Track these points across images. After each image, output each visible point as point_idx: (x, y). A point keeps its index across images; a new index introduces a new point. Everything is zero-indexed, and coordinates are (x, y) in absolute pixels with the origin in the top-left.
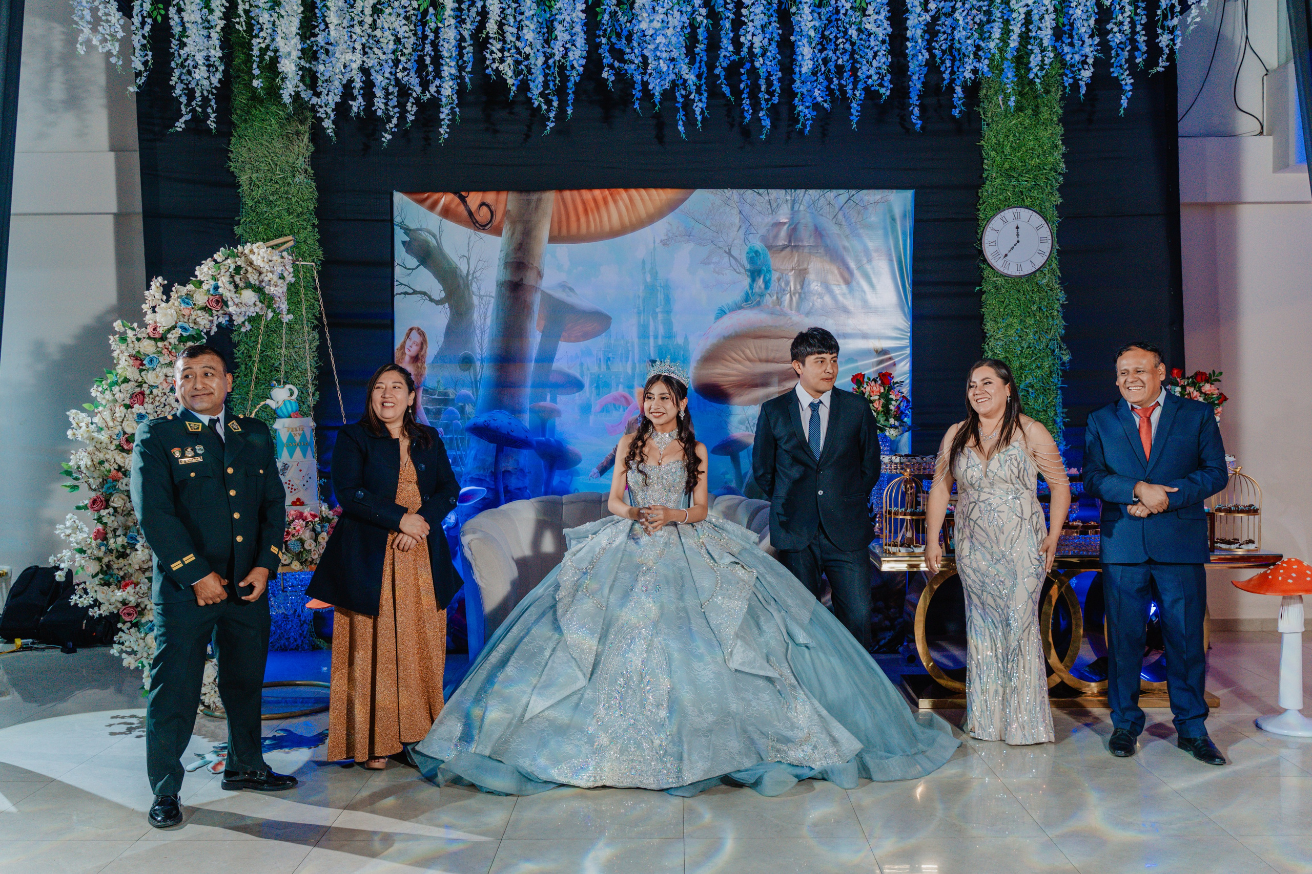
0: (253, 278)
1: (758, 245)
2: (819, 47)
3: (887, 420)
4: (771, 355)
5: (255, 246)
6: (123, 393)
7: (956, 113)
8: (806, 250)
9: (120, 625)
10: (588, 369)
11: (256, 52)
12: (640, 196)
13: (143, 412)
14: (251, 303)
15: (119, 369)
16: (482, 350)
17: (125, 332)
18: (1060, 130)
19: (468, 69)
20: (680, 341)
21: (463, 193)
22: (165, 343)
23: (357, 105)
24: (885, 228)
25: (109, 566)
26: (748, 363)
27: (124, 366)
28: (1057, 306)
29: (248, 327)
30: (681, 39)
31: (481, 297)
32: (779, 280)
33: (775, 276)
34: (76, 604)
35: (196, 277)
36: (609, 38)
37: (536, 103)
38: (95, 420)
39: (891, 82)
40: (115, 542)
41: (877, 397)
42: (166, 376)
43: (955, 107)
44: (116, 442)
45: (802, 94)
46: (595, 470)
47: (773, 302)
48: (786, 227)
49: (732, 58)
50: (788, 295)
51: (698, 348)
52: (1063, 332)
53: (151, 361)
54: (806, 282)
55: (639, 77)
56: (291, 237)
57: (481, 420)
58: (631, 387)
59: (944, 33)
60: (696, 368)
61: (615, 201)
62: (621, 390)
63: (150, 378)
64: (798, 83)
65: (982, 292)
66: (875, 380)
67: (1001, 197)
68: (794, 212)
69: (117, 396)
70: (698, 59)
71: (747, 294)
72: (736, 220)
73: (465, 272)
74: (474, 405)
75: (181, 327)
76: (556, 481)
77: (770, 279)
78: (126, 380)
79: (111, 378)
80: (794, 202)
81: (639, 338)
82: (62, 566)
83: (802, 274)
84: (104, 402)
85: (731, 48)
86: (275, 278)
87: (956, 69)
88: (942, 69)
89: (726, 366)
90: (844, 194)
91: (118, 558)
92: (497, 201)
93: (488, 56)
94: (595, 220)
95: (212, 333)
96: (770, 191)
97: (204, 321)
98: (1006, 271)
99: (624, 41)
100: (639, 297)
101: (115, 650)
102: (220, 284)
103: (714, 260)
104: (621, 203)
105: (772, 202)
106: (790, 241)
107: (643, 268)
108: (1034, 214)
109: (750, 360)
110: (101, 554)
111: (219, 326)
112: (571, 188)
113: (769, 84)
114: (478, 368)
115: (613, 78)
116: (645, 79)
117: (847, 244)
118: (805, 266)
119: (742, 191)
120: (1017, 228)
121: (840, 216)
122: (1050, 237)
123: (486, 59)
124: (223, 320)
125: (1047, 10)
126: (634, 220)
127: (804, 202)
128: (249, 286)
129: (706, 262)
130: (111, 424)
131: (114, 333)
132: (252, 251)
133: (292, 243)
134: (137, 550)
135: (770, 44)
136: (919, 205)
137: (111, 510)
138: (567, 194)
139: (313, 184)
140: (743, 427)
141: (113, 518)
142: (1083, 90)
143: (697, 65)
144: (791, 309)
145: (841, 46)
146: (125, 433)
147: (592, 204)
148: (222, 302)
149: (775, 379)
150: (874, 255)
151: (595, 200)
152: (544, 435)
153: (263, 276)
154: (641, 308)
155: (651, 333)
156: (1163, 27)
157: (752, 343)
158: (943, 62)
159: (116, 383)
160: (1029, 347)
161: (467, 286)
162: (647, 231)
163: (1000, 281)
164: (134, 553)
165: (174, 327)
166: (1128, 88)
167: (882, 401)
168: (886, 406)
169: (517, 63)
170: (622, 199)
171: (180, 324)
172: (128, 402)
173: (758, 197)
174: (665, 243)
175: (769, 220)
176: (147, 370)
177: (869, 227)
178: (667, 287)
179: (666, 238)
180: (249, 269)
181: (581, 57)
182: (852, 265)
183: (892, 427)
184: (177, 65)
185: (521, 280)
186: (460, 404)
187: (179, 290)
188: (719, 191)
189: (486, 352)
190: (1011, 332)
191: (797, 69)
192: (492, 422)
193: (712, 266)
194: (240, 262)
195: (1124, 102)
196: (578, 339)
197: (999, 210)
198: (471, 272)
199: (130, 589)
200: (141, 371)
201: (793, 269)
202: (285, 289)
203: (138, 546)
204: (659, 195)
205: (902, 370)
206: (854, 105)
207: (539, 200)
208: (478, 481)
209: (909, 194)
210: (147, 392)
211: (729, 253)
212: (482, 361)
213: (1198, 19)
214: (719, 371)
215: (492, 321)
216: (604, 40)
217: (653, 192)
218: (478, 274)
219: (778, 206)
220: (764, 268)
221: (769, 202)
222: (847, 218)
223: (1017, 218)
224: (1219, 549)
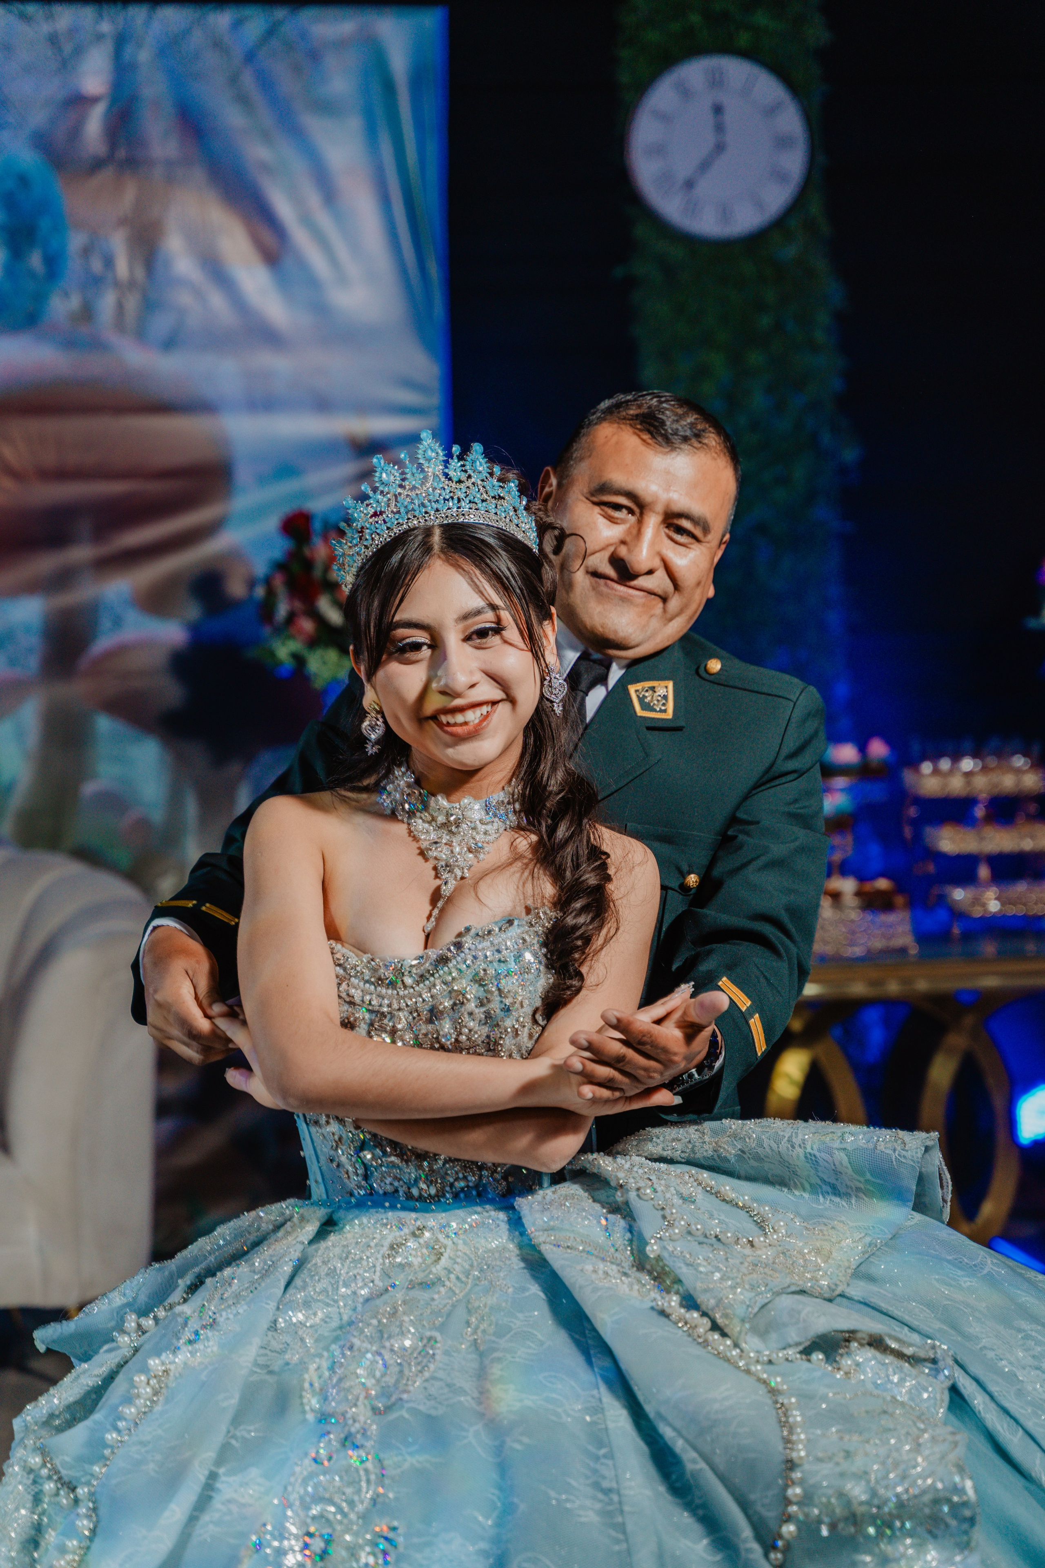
1: (27, 158)
4: (72, 459)
8: (158, 173)
24: (368, 113)
28: (823, 318)
32: (86, 252)
33: (76, 241)
47: (71, 315)
52: (839, 385)
54: (160, 260)
65: (631, 282)
68: (121, 67)
77: (60, 251)
80: (121, 41)
83: (147, 236)
96: (54, 8)
98: (691, 226)
106: (112, 148)
108: (761, 72)
117: (265, 153)
118: (156, 214)
120: (718, 110)
121: (248, 80)
122: (802, 135)
127: (148, 41)
144: (123, 331)
149: (86, 526)
150: (344, 183)
157: (15, 426)
163: (678, 252)
173: (22, 26)
175: (54, 88)
177: (327, 108)
182: (284, 210)
197: (668, 61)
201: (122, 222)
209: (430, 21)
219: (79, 51)
220: (44, 224)
221: (53, 40)
222: (266, 83)
223: (716, 81)
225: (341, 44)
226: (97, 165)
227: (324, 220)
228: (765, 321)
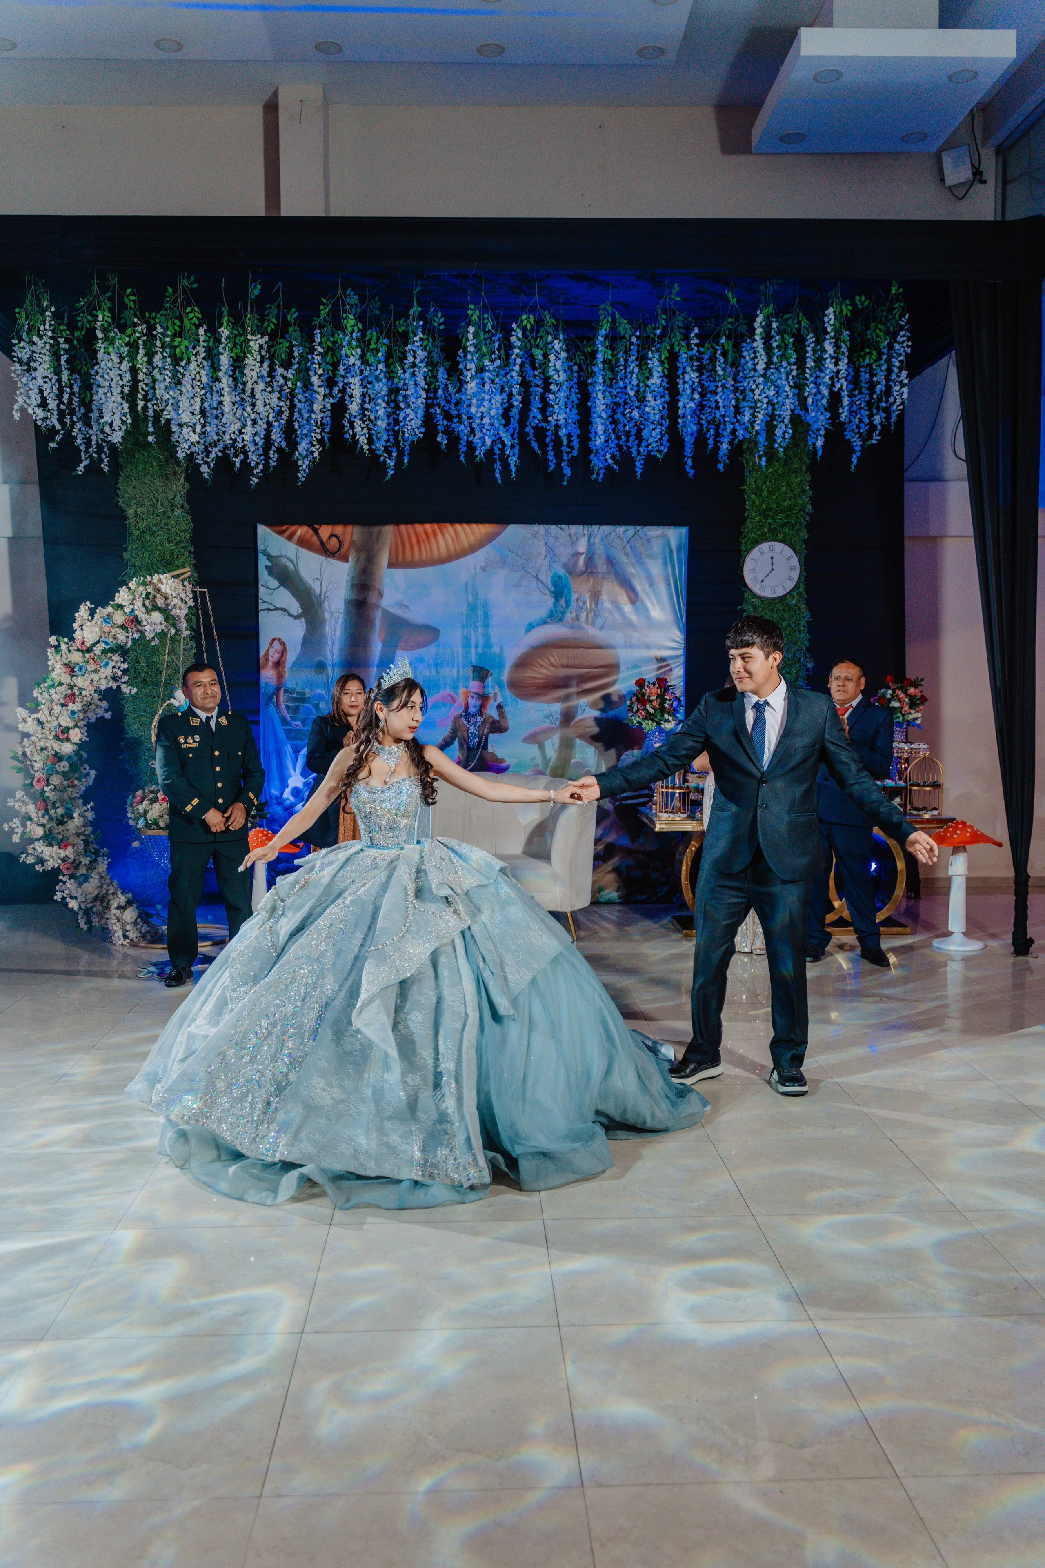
0: (160, 602)
2: (610, 420)
3: (662, 716)
4: (571, 662)
5: (161, 576)
6: (58, 695)
7: (720, 467)
8: (600, 577)
9: (61, 877)
10: (421, 673)
11: (151, 412)
12: (463, 529)
13: (75, 709)
14: (158, 622)
15: (54, 675)
16: (332, 656)
17: (59, 645)
18: (808, 477)
19: (327, 430)
20: (496, 650)
21: (316, 526)
22: (91, 654)
23: (237, 461)
24: (664, 558)
25: (50, 831)
26: (552, 668)
27: (58, 673)
28: (803, 622)
29: (156, 642)
30: (501, 411)
31: (331, 613)
32: (577, 599)
33: (574, 596)
34: (24, 862)
35: (114, 601)
36: (443, 410)
37: (382, 458)
38: (38, 715)
39: (668, 441)
40: (56, 812)
41: (655, 698)
42: (92, 681)
43: (720, 463)
44: (53, 733)
45: (597, 450)
48: (583, 557)
49: (540, 425)
50: (585, 613)
51: (511, 655)
52: (808, 644)
53: (81, 669)
55: (465, 438)
56: (188, 569)
59: (710, 407)
60: (509, 672)
61: (443, 534)
62: (447, 690)
63: (80, 682)
64: (593, 443)
66: (654, 684)
67: (759, 532)
68: (590, 544)
69: (54, 697)
70: (512, 420)
71: (551, 611)
72: (542, 550)
73: (318, 592)
75: (104, 642)
77: (570, 600)
78: (61, 684)
79: (49, 682)
80: (590, 536)
81: (463, 647)
82: (16, 830)
83: (596, 596)
84: (43, 702)
85: (539, 417)
86: (179, 603)
87: (720, 431)
88: (708, 436)
89: (535, 671)
90: (631, 529)
91: (58, 825)
92: (344, 532)
93: (346, 424)
94: (426, 550)
95: (129, 646)
96: (570, 526)
97: (121, 637)
98: (762, 594)
99: (452, 407)
100: (462, 613)
101: (58, 897)
102: (136, 607)
103: (525, 583)
104: (447, 536)
105: (572, 536)
106: (586, 569)
107: (466, 589)
108: (786, 547)
109: (554, 666)
110: (44, 821)
111: (133, 639)
112: (406, 523)
113: (570, 441)
114: (330, 672)
115: (445, 442)
116: (470, 439)
117: (632, 571)
118: (599, 588)
119: (547, 526)
120: (771, 558)
121: (628, 548)
122: (798, 566)
123: (344, 426)
124: (136, 636)
125: (788, 396)
126: (458, 549)
127: (598, 536)
128: (156, 608)
129: (517, 585)
130: (49, 719)
131: (51, 646)
132: (160, 581)
133: (189, 574)
134: (72, 818)
135: (571, 410)
136: (692, 538)
137: (52, 787)
138: (403, 528)
139: (189, 517)
140: (549, 721)
141: (53, 793)
142: (820, 453)
143: (511, 426)
144: (587, 624)
145: (628, 415)
146: (60, 726)
147: (424, 536)
148: (136, 621)
149: (574, 682)
150: (655, 579)
151: (426, 533)
153: (169, 601)
154: (464, 623)
155: (473, 644)
156: (878, 408)
157: (555, 652)
158: (708, 430)
159: (53, 686)
161: (320, 603)
163: (758, 602)
164: (70, 821)
165: (98, 642)
166: (858, 448)
167: (659, 700)
168: (662, 705)
169: (369, 429)
170: (448, 532)
171: (103, 639)
172: (62, 701)
173: (560, 531)
174: (483, 570)
175: (570, 550)
176: (77, 676)
177: (652, 557)
178: (485, 605)
179: (484, 565)
180: (158, 595)
181: (422, 426)
182: (638, 588)
183: (667, 721)
184: (78, 419)
185: (365, 599)
186: (315, 701)
187: (102, 612)
188: (528, 526)
189: (336, 659)
191: (592, 431)
193: (522, 589)
194: (150, 589)
195: (855, 460)
196: (412, 648)
197: (756, 543)
198: (323, 592)
199: (70, 849)
200: (72, 676)
201: (589, 591)
202: (187, 611)
203: (76, 815)
204: (479, 529)
205: (677, 677)
206: (638, 464)
207: (380, 532)
210: (77, 693)
211: (536, 577)
212: (333, 666)
213: (901, 407)
214: (528, 675)
215: (341, 633)
216: (438, 411)
217: (474, 526)
218: (329, 594)
219: (577, 540)
220: (565, 591)
221: (569, 536)
222: (633, 550)
223: (771, 549)
224: (911, 814)
225: (656, 537)
226: (581, 574)
227: (649, 590)
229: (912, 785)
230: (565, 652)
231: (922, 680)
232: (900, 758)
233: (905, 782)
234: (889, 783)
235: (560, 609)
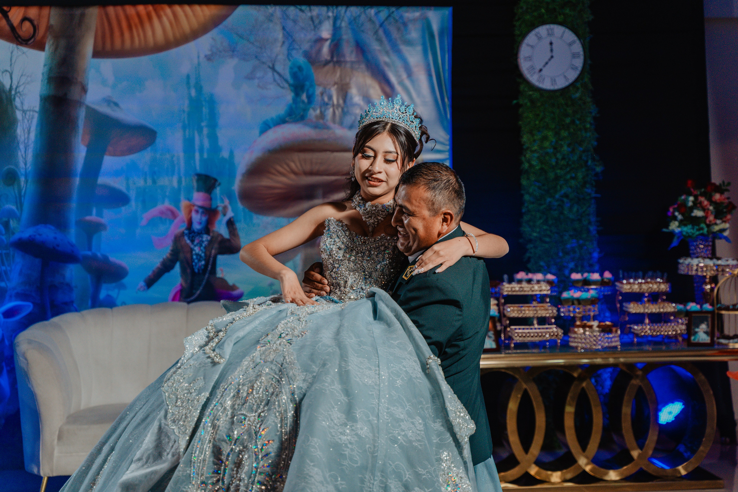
1: (301, 60)
4: (316, 168)
8: (348, 65)
10: (134, 184)
12: (184, 12)
16: (26, 164)
20: (225, 154)
21: (5, 8)
24: (424, 45)
26: (292, 176)
28: (589, 119)
31: (24, 112)
32: (322, 94)
33: (319, 90)
46: (142, 284)
47: (317, 117)
48: (328, 43)
50: (331, 110)
51: (243, 161)
52: (595, 143)
54: (348, 97)
57: (27, 234)
58: (176, 201)
60: (241, 181)
61: (159, 17)
62: (167, 204)
65: (519, 106)
67: (535, 14)
68: (336, 29)
71: (291, 108)
72: (280, 36)
73: (7, 87)
74: (19, 219)
76: (103, 295)
77: (313, 94)
80: (335, 19)
81: (185, 152)
83: (344, 89)
89: (272, 179)
90: (384, 12)
92: (39, 15)
94: (139, 35)
96: (313, 8)
98: (541, 85)
100: (184, 111)
103: (259, 74)
104: (165, 19)
105: (314, 19)
106: (332, 57)
107: (188, 83)
108: (567, 30)
109: (296, 174)
112: (115, 4)
114: (22, 183)
117: (386, 59)
118: (348, 80)
119: (284, 8)
120: (551, 44)
121: (381, 32)
122: (582, 53)
126: (178, 35)
127: (346, 19)
129: (250, 77)
138: (111, 10)
144: (334, 123)
147: (136, 20)
149: (320, 192)
150: (415, 70)
151: (139, 15)
152: (90, 249)
154: (187, 122)
155: (197, 147)
157: (296, 156)
160: (563, 159)
161: (10, 100)
162: (191, 47)
163: (536, 95)
170: (166, 15)
173: (300, 14)
174: (209, 58)
175: (311, 36)
177: (409, 43)
178: (212, 102)
179: (209, 53)
182: (393, 79)
185: (66, 94)
186: (5, 219)
188: (262, 8)
189: (30, 167)
190: (547, 144)
192: (38, 237)
193: (256, 81)
196: (123, 153)
197: (533, 26)
198: (14, 87)
201: (336, 83)
204: (202, 11)
207: (83, 15)
208: (22, 296)
209: (446, 12)
211: (273, 69)
212: (26, 176)
214: (263, 183)
215: (36, 136)
217: (197, 8)
218: (21, 89)
219: (320, 23)
220: (307, 83)
221: (312, 18)
222: (387, 34)
223: (550, 34)
224: (719, 344)
225: (415, 20)
226: (327, 63)
227: (407, 83)
228: (568, 120)
229: (720, 309)
230: (308, 156)
231: (729, 184)
232: (705, 277)
233: (712, 305)
234: (693, 306)
235: (302, 105)
